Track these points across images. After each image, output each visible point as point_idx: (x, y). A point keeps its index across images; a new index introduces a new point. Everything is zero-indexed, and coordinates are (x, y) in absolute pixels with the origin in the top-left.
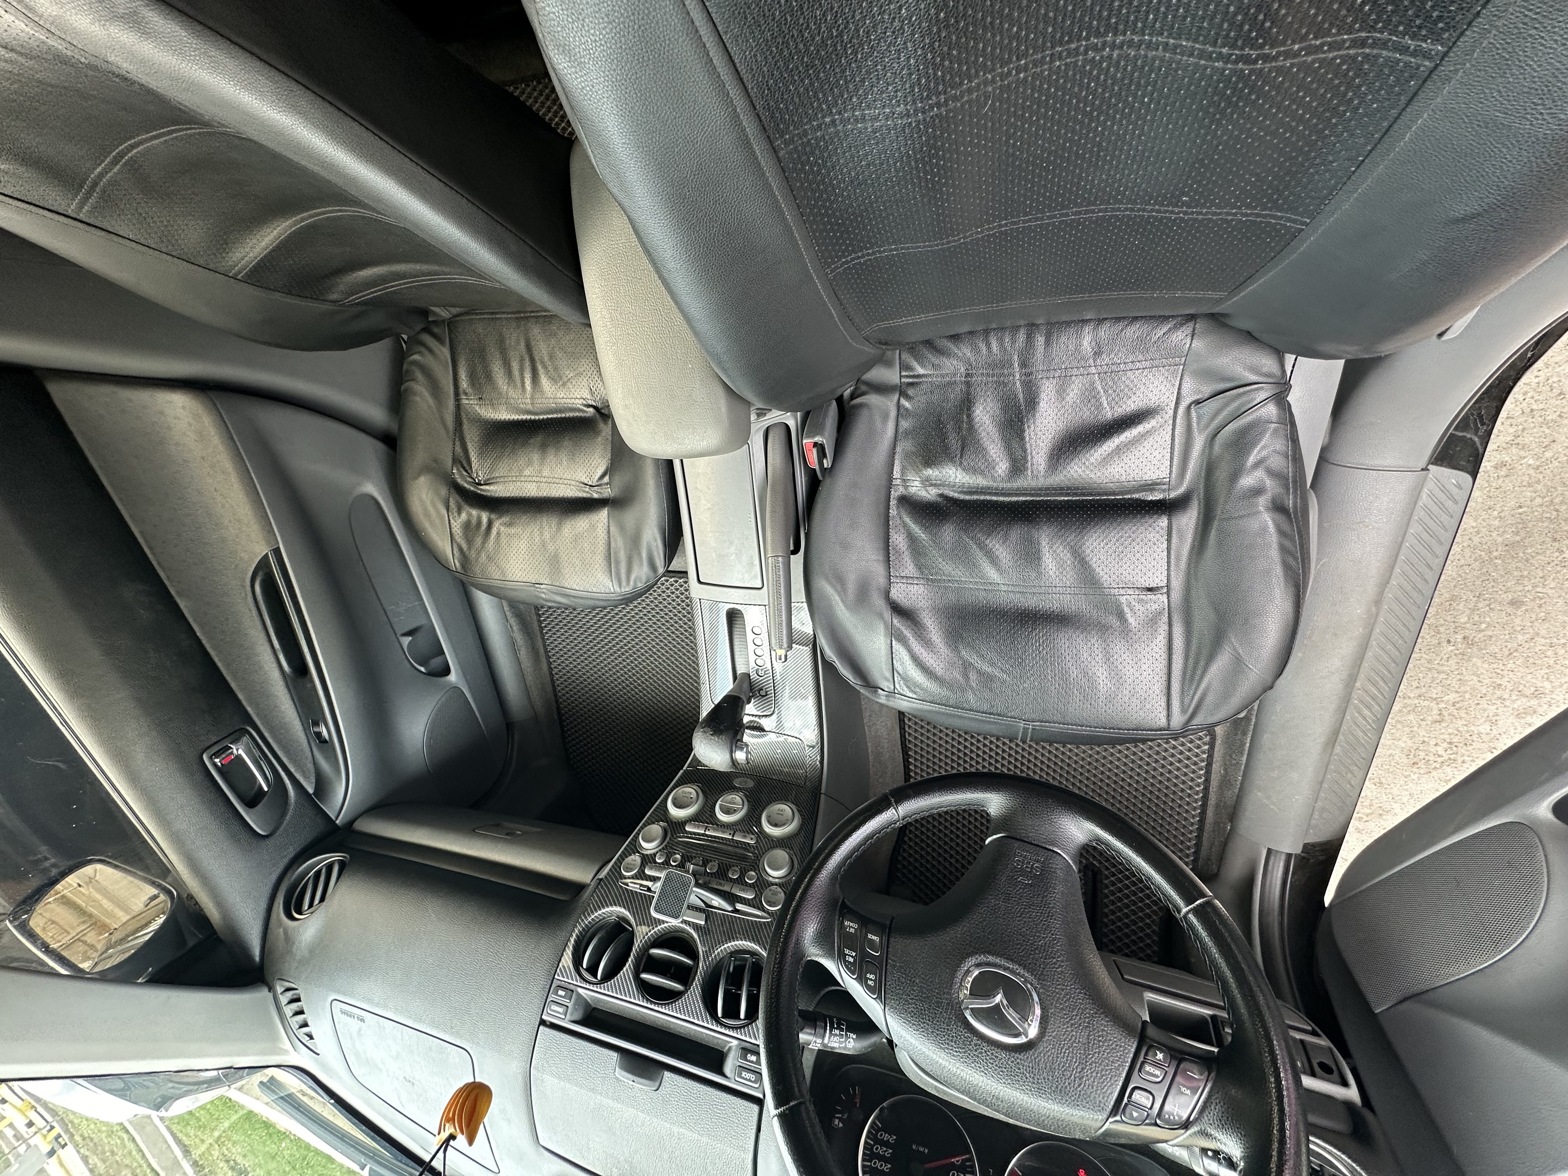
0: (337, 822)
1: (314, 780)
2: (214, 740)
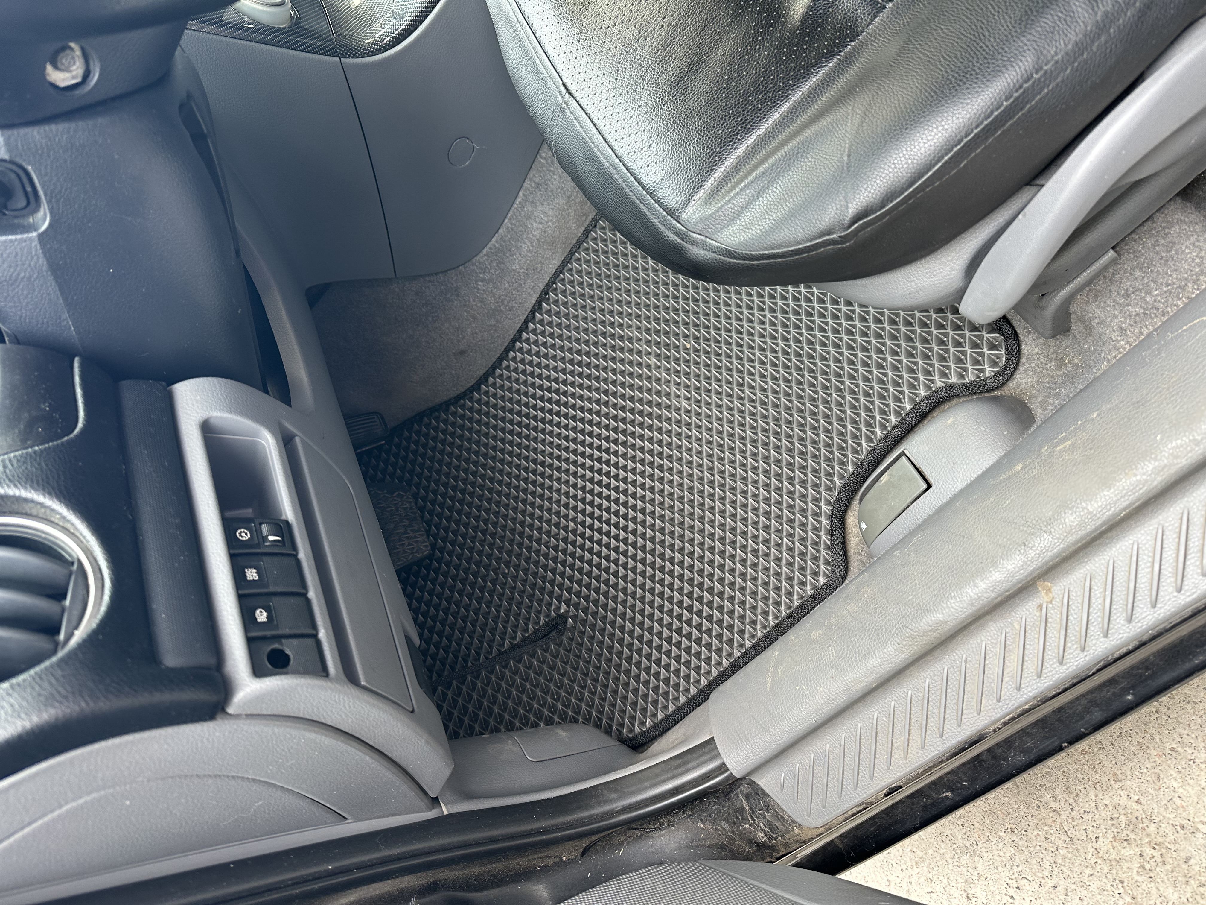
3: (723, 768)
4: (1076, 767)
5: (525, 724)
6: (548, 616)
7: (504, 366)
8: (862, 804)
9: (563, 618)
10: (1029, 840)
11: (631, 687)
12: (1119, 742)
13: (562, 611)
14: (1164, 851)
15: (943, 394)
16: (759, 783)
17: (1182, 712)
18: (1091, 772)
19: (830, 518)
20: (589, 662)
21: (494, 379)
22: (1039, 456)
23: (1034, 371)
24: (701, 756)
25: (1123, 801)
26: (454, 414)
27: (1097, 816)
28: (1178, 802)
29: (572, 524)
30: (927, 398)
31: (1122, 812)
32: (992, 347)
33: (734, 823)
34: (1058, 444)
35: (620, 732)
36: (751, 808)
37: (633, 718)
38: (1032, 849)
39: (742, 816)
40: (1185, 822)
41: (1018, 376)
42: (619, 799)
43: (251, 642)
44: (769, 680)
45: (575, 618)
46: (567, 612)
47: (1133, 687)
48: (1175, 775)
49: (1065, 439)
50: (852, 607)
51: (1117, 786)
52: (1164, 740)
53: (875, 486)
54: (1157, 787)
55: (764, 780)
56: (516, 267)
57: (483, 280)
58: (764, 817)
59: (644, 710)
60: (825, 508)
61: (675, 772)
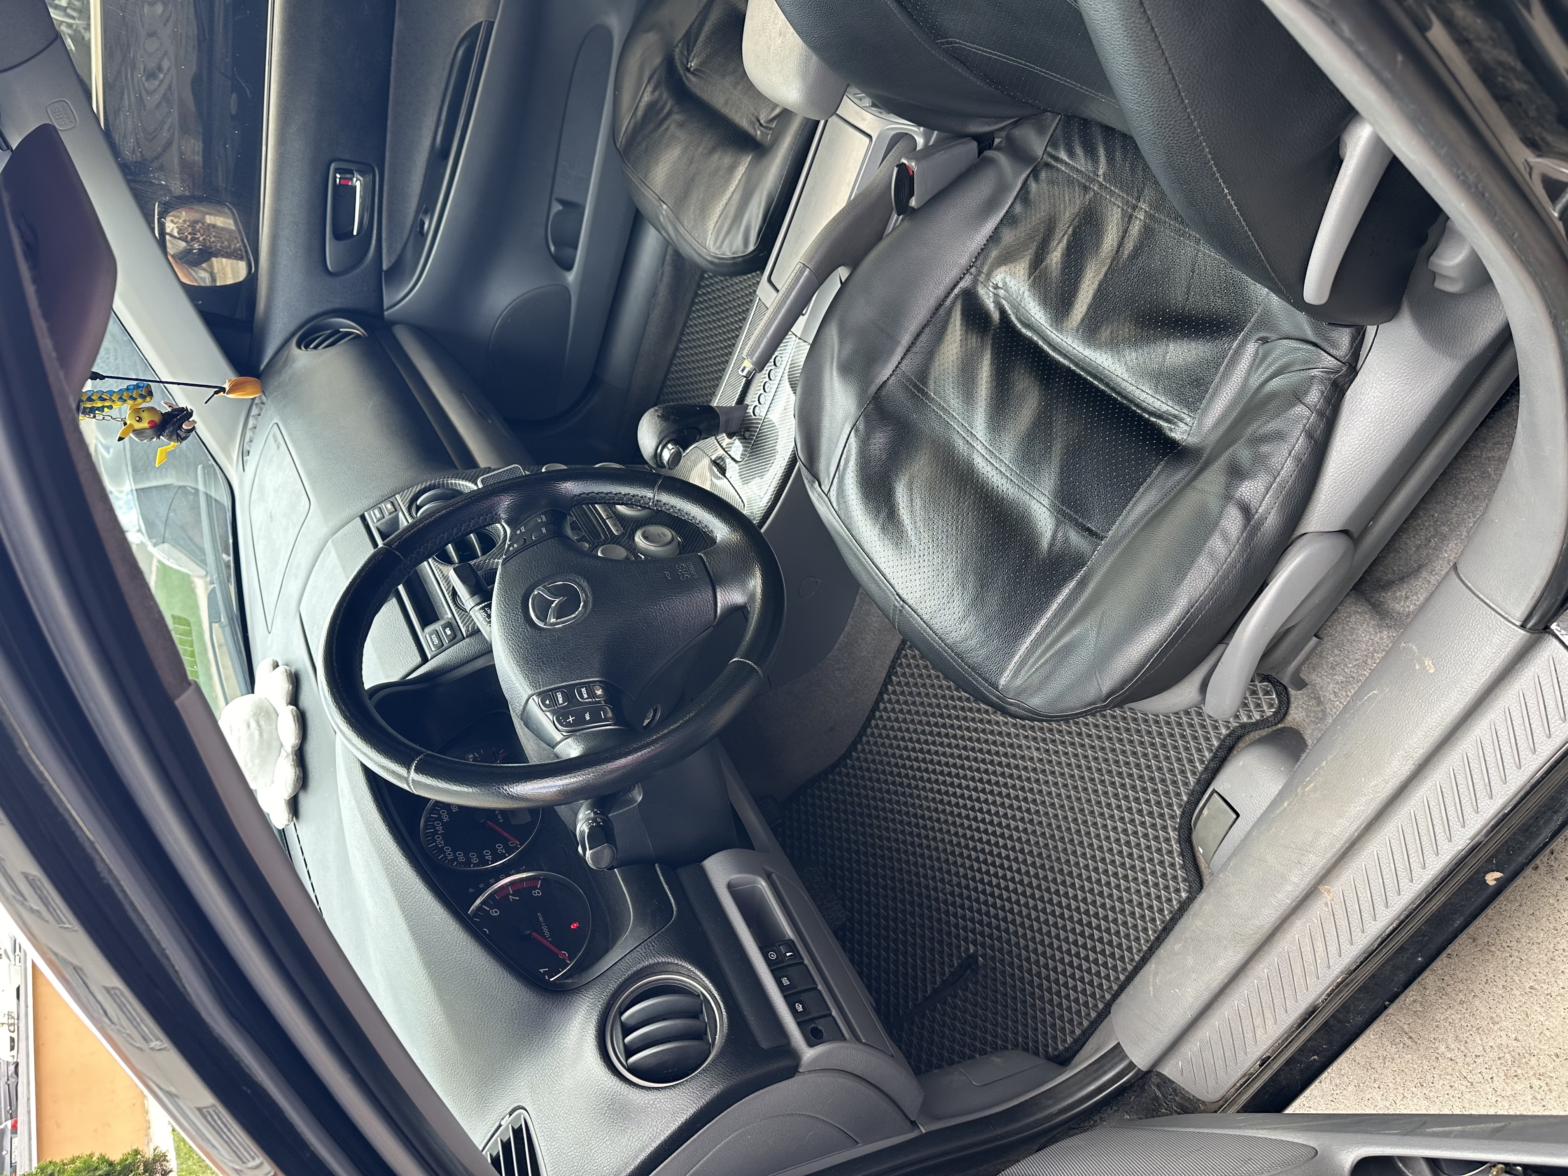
0: (386, 313)
1: (393, 261)
2: (347, 157)
3: (1131, 1066)
4: (1459, 1016)
5: (963, 1058)
6: (960, 957)
7: (869, 733)
8: (1244, 1076)
9: (974, 957)
10: (1437, 1091)
11: (1047, 1011)
12: (1487, 989)
13: (971, 951)
14: (1548, 1080)
15: (1239, 732)
16: (1164, 1073)
17: (1529, 954)
18: (1472, 1019)
19: (1179, 842)
20: (1006, 995)
21: (862, 745)
22: (1297, 795)
23: (1302, 707)
24: (1113, 1058)
25: (1504, 1041)
26: (833, 782)
27: (1487, 1059)
28: (1548, 1033)
29: (961, 870)
30: (1229, 735)
31: (1506, 1051)
32: (1267, 693)
33: (1154, 1110)
34: (1306, 786)
35: (1047, 1052)
36: (1163, 1095)
37: (1055, 1038)
38: (1441, 1099)
39: (1157, 1102)
40: (1558, 1051)
41: (1292, 711)
42: (1054, 1104)
43: (799, 1024)
44: (1151, 988)
45: (984, 956)
46: (976, 951)
47: (1419, 951)
48: (1539, 1010)
49: (1310, 782)
50: (1199, 923)
51: (1496, 1028)
52: (1523, 981)
53: (1201, 818)
54: (1527, 1023)
55: (1167, 1070)
56: (864, 654)
57: (839, 669)
58: (1175, 1100)
59: (1063, 1030)
60: (1173, 834)
61: (1095, 1075)
